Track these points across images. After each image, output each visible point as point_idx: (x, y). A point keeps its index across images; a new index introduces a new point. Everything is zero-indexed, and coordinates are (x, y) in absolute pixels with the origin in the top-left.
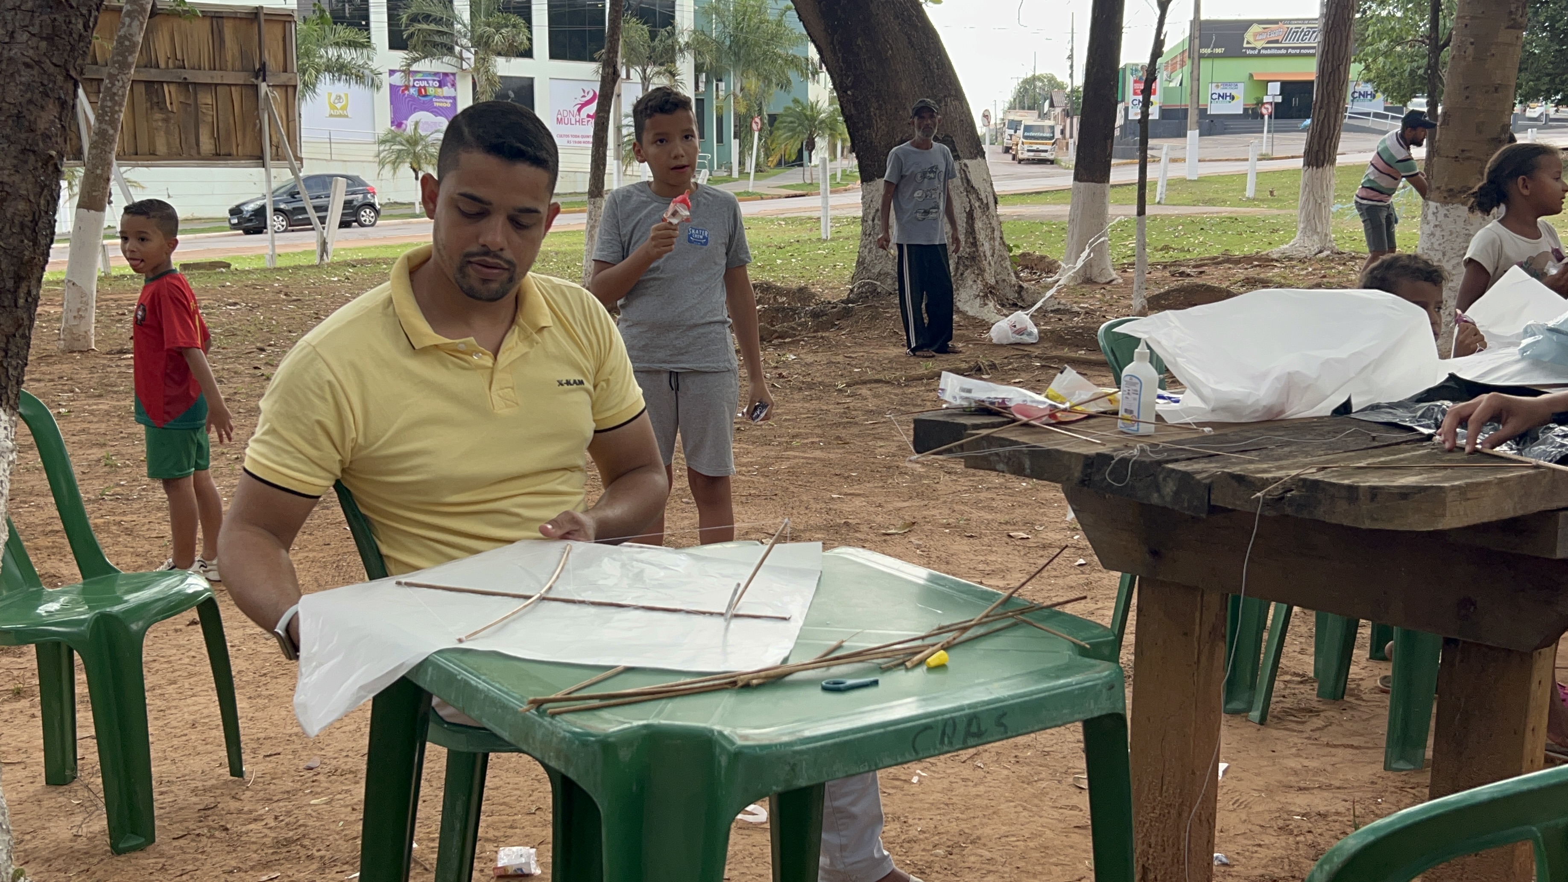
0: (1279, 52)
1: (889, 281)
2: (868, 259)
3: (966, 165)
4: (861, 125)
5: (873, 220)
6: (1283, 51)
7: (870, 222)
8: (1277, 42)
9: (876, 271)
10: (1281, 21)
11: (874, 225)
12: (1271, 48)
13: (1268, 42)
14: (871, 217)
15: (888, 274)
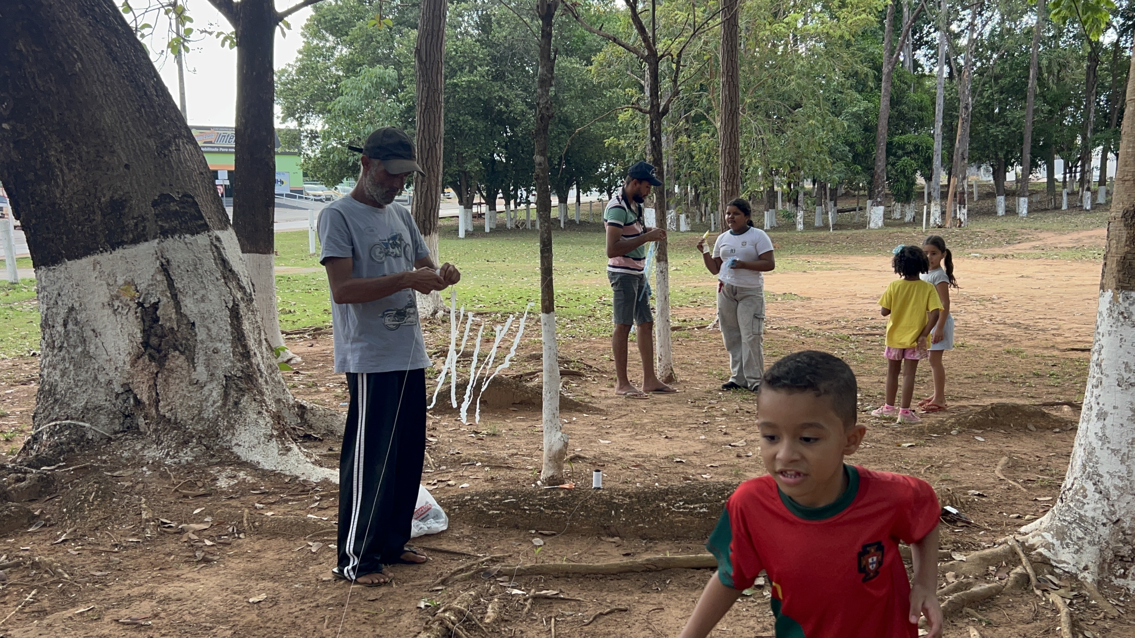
0: (213, 150)
1: (103, 419)
2: (61, 387)
3: (218, 239)
4: (31, 176)
5: (65, 325)
6: (217, 150)
7: (60, 328)
8: (211, 142)
9: (79, 404)
10: (213, 128)
11: (67, 333)
12: (207, 147)
13: (205, 143)
14: (60, 320)
15: (100, 408)
